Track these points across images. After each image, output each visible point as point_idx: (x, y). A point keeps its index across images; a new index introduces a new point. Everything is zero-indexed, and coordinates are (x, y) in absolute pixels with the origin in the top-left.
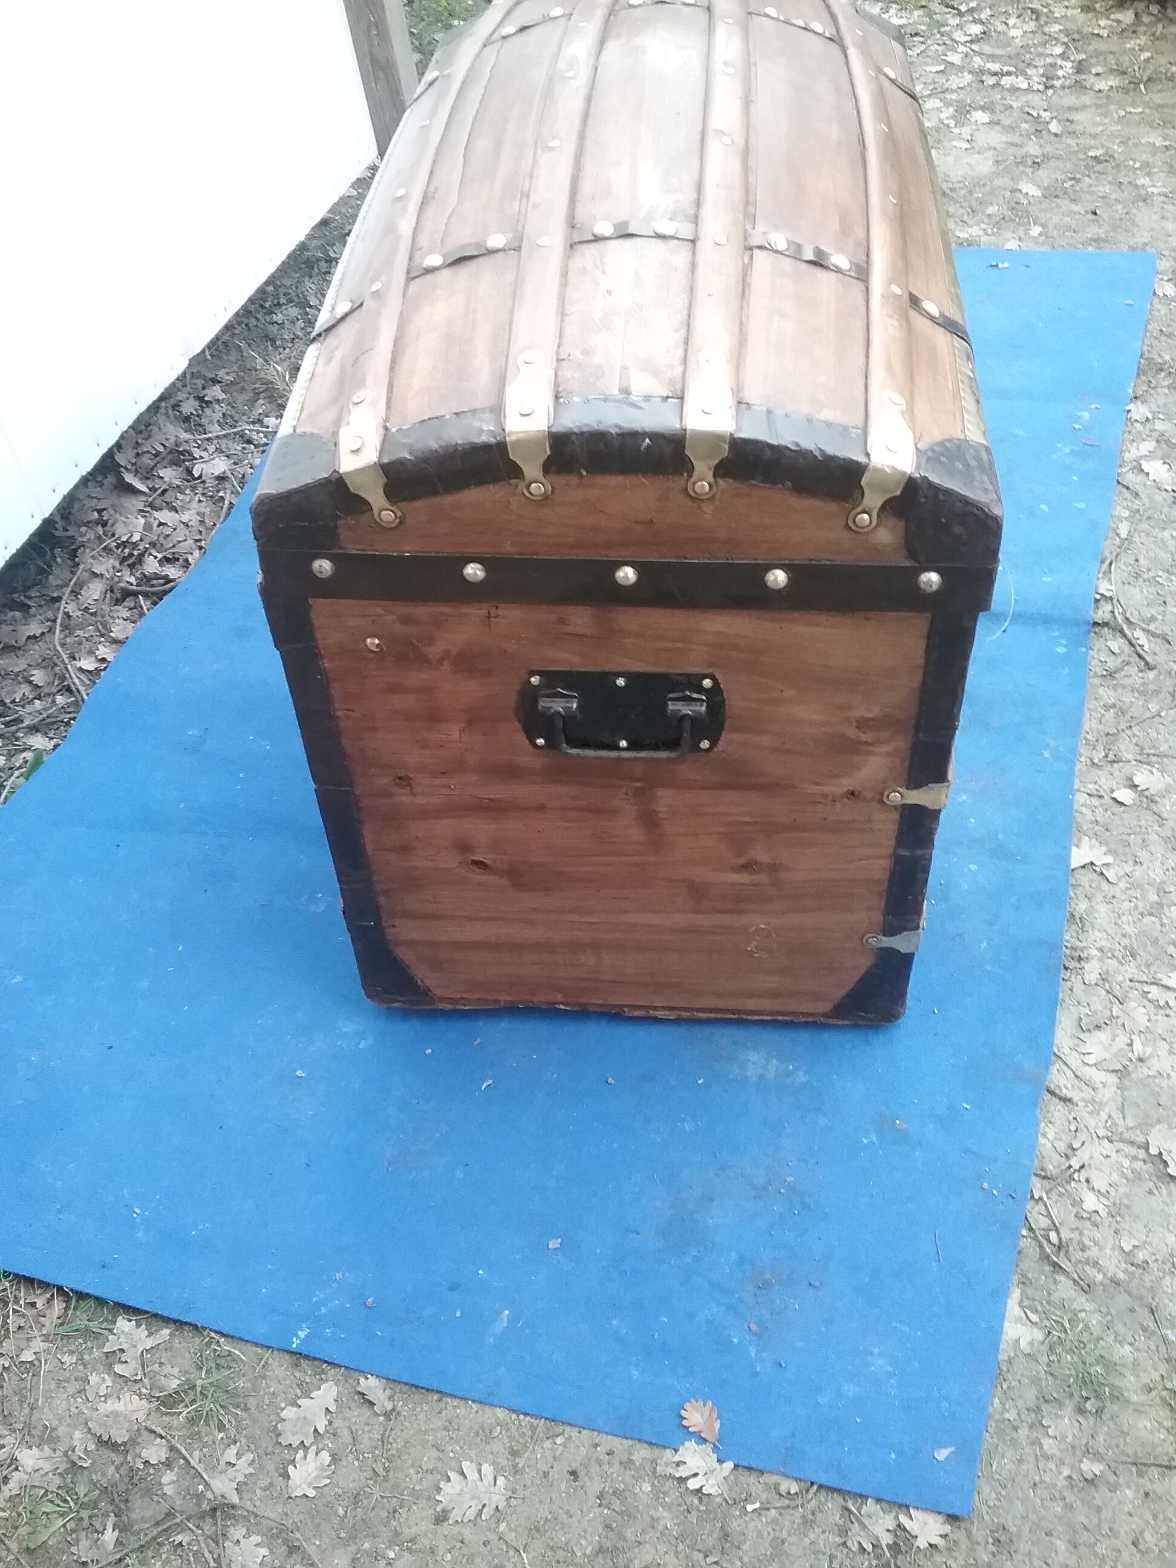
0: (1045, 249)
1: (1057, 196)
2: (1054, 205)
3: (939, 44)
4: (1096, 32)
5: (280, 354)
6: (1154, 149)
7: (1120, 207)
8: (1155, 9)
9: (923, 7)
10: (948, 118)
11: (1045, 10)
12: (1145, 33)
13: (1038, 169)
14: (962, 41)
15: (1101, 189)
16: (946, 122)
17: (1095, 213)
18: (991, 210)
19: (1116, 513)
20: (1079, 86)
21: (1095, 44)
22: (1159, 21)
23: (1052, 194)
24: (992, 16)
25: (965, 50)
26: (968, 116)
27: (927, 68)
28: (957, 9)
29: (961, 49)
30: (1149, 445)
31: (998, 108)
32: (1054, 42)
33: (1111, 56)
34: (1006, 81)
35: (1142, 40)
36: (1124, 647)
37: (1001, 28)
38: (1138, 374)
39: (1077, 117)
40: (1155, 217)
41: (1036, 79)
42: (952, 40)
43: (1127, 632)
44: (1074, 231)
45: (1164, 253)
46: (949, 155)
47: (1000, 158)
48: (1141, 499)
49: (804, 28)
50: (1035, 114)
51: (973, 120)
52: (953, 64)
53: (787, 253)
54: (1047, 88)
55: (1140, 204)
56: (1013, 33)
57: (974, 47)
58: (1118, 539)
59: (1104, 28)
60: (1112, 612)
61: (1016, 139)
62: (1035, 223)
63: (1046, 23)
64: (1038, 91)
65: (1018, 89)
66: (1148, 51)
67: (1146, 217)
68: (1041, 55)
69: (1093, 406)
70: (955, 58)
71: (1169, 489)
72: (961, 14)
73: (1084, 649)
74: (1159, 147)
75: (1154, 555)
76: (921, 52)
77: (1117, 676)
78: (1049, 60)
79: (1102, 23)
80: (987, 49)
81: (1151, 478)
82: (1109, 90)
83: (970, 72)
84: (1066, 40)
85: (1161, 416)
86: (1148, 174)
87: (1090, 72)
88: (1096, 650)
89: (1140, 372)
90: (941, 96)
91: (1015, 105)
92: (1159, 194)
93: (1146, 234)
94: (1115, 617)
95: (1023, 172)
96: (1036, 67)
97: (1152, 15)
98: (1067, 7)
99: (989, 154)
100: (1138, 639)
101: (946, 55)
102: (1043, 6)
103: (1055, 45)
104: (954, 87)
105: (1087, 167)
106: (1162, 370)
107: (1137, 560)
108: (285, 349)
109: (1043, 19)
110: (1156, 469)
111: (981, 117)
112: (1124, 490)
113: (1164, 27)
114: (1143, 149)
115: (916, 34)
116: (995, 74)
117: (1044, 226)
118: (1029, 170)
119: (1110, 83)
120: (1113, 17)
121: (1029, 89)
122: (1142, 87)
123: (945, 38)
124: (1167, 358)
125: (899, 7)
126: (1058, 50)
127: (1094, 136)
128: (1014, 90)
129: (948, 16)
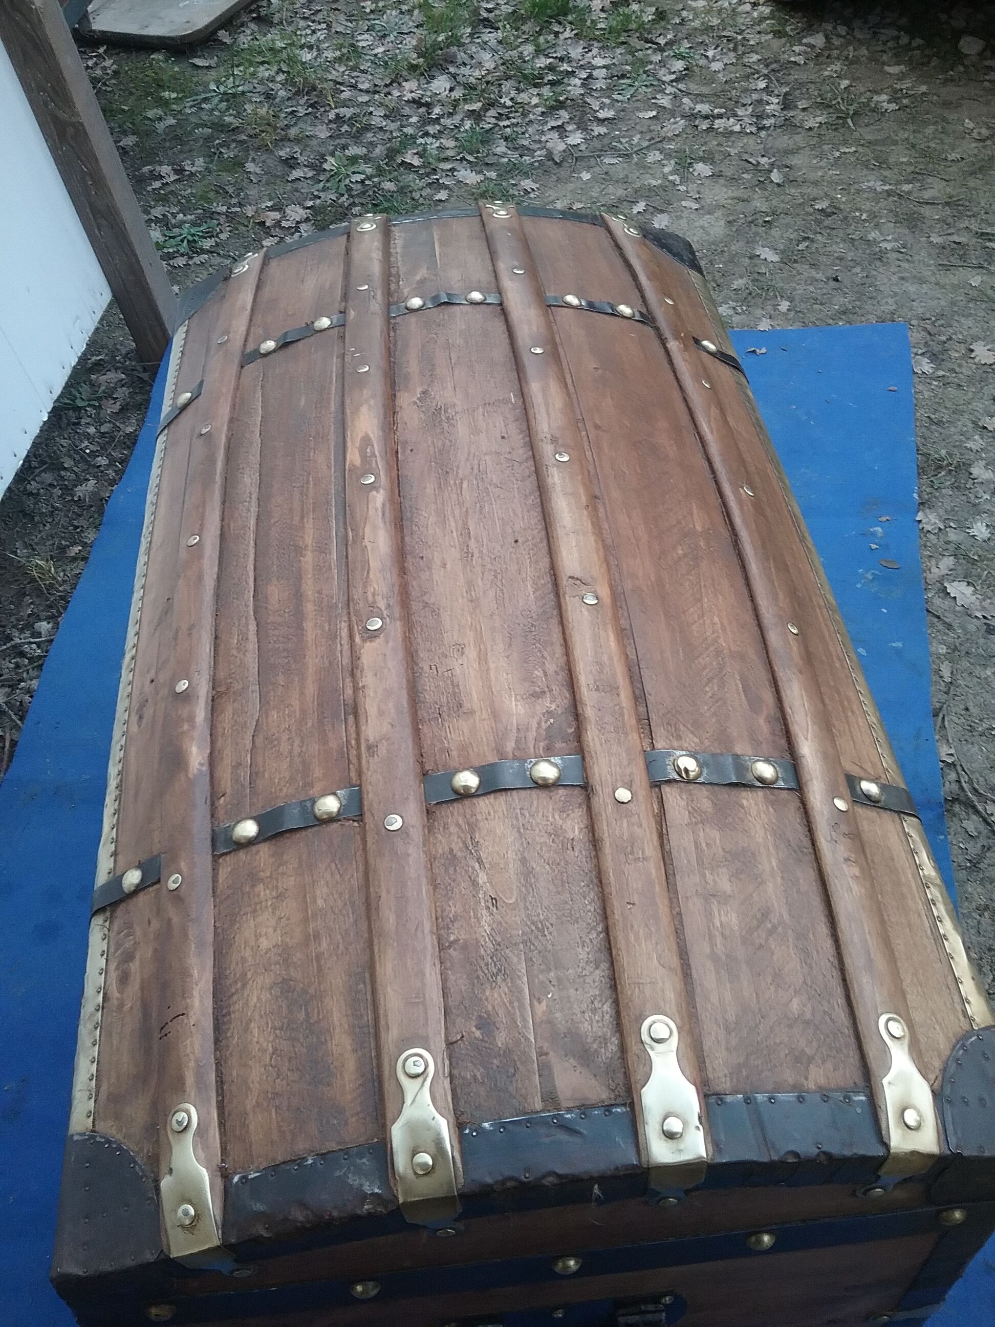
0: (797, 326)
1: (796, 261)
2: (794, 272)
3: (646, 86)
4: (792, 59)
5: (40, 532)
6: (877, 197)
7: (858, 269)
8: (842, 30)
9: (623, 43)
10: (671, 173)
11: (740, 37)
12: (838, 58)
13: (770, 228)
14: (668, 80)
15: (835, 247)
16: (671, 178)
17: (836, 280)
18: (738, 283)
19: (933, 649)
20: (788, 125)
21: (795, 75)
22: (849, 43)
23: (789, 258)
24: (690, 48)
25: (673, 90)
26: (691, 170)
27: (641, 115)
28: (657, 44)
29: (669, 90)
30: (948, 562)
31: (718, 157)
32: (756, 76)
33: (812, 86)
34: (718, 123)
35: (837, 66)
36: (980, 826)
37: (702, 62)
38: (919, 474)
39: (795, 161)
40: (895, 279)
41: (747, 120)
42: (658, 80)
43: (980, 808)
44: (821, 304)
45: (912, 322)
46: (682, 217)
47: (731, 218)
48: (954, 630)
49: (612, 314)
50: (754, 162)
51: (696, 174)
52: (665, 108)
53: (701, 780)
54: (760, 129)
55: (878, 263)
56: (716, 66)
57: (680, 86)
58: (942, 683)
59: (799, 54)
60: (959, 781)
61: (740, 193)
62: (782, 297)
63: (744, 53)
64: (751, 133)
65: (732, 132)
66: (846, 79)
67: (885, 278)
68: (746, 91)
69: (884, 519)
70: (665, 101)
71: (979, 615)
72: (661, 49)
73: (942, 837)
74: (880, 193)
75: (982, 700)
76: (632, 96)
77: (981, 866)
78: (755, 96)
79: (797, 49)
80: (693, 87)
81: (959, 602)
82: (819, 127)
83: (683, 117)
84: (766, 72)
85: (952, 524)
86: (877, 226)
87: (796, 107)
88: (953, 833)
89: (921, 471)
90: (659, 145)
91: (733, 152)
92: (893, 250)
93: (890, 301)
94: (962, 788)
95: (757, 234)
96: (744, 105)
97: (842, 36)
98: (759, 33)
99: (719, 213)
100: (992, 814)
101: (656, 98)
102: (736, 33)
103: (758, 78)
104: (670, 134)
105: (818, 222)
106: (941, 467)
107: (967, 709)
108: (45, 525)
109: (741, 49)
110: (960, 590)
111: (702, 169)
112: (936, 620)
113: (855, 50)
114: (866, 195)
115: (623, 76)
116: (706, 117)
117: (791, 299)
118: (761, 230)
119: (819, 119)
120: (804, 41)
121: (742, 132)
122: (849, 121)
123: (650, 78)
124: (943, 452)
125: (600, 45)
126: (762, 84)
127: (816, 183)
128: (728, 134)
129: (649, 52)
